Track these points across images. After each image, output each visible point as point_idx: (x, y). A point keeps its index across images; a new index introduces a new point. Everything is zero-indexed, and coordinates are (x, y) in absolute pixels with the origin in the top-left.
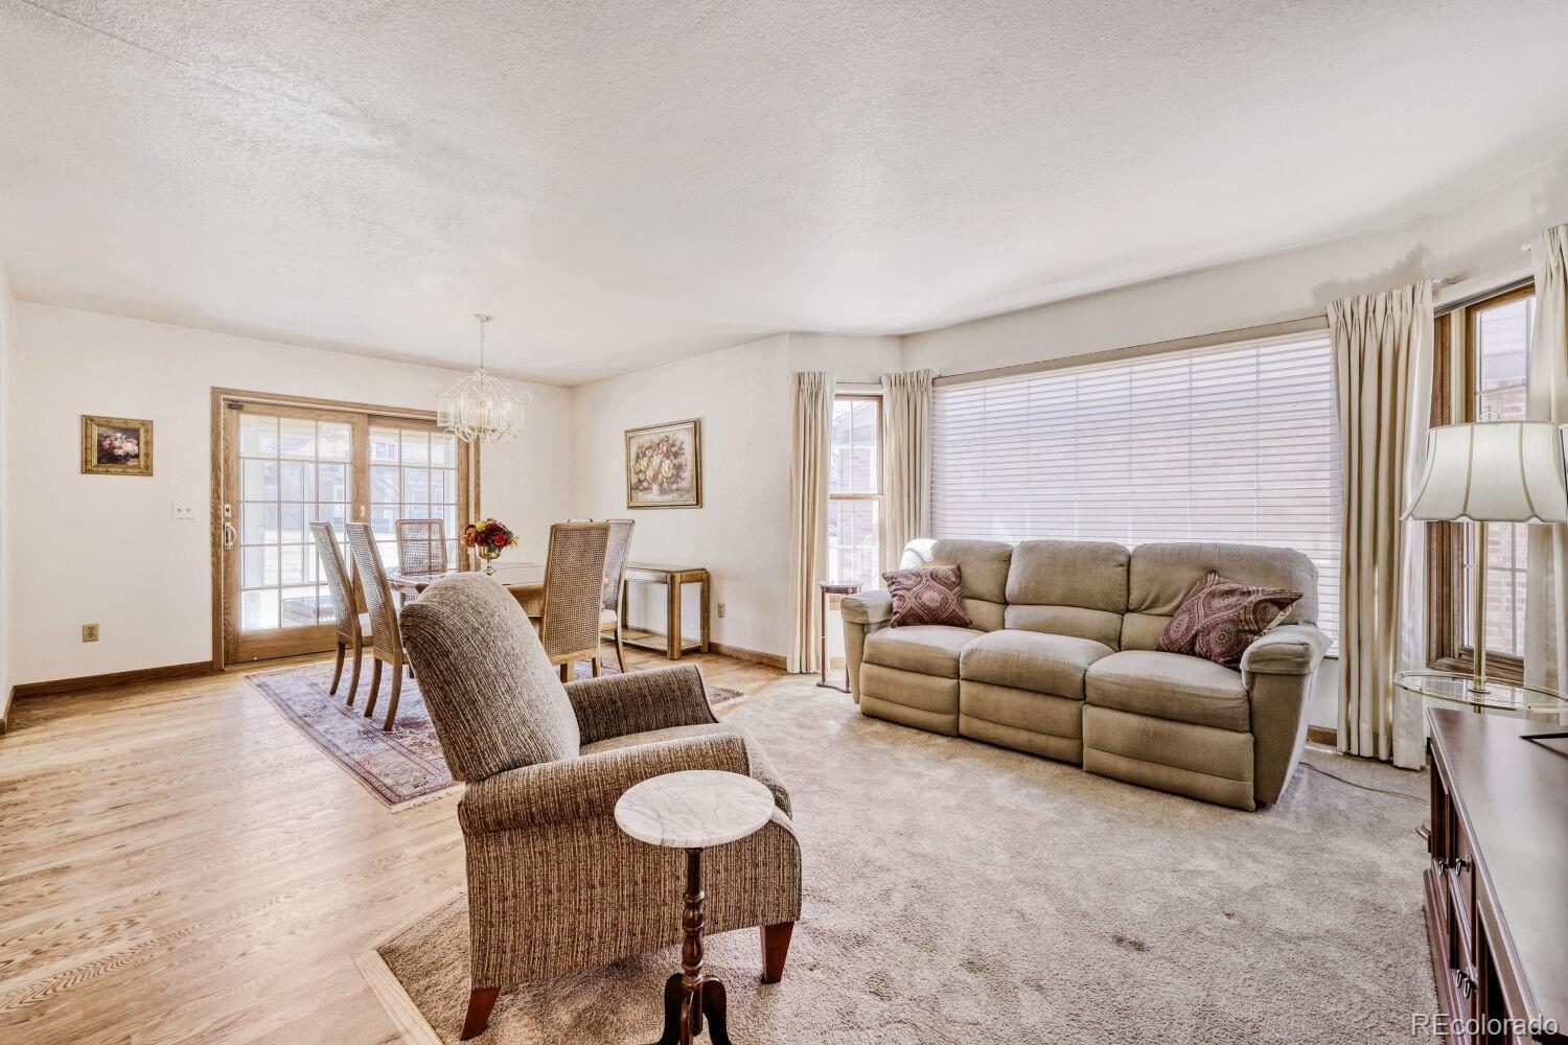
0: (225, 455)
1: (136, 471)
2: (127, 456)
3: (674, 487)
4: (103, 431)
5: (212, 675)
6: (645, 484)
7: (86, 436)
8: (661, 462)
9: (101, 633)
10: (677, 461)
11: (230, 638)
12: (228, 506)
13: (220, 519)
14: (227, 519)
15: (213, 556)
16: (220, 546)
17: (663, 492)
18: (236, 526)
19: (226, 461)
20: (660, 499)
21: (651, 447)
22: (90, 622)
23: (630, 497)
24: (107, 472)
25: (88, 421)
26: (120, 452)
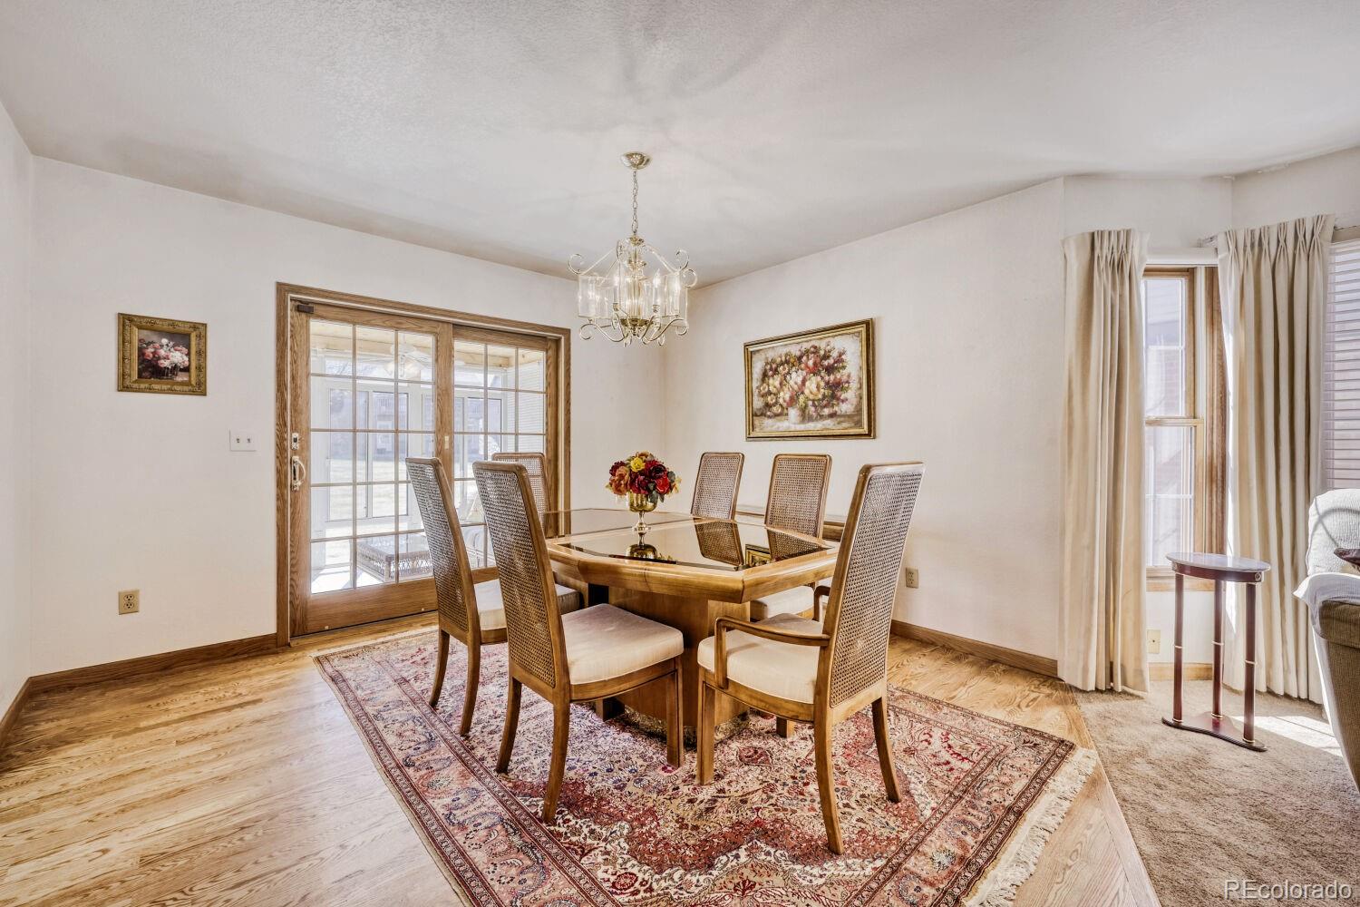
0: (292, 370)
1: (186, 388)
2: (175, 369)
3: (826, 411)
4: (146, 334)
5: (276, 653)
6: (776, 409)
7: (123, 341)
8: (804, 382)
9: (143, 602)
10: (832, 377)
11: (297, 602)
12: (296, 435)
13: (286, 451)
14: (295, 452)
15: (278, 499)
16: (286, 486)
17: (805, 417)
18: (307, 461)
19: (293, 378)
20: (802, 427)
21: (787, 362)
22: (128, 588)
23: (751, 426)
24: (150, 390)
25: (126, 321)
26: (165, 364)
